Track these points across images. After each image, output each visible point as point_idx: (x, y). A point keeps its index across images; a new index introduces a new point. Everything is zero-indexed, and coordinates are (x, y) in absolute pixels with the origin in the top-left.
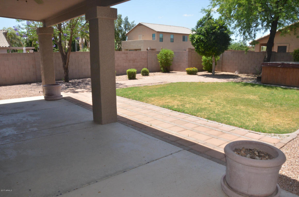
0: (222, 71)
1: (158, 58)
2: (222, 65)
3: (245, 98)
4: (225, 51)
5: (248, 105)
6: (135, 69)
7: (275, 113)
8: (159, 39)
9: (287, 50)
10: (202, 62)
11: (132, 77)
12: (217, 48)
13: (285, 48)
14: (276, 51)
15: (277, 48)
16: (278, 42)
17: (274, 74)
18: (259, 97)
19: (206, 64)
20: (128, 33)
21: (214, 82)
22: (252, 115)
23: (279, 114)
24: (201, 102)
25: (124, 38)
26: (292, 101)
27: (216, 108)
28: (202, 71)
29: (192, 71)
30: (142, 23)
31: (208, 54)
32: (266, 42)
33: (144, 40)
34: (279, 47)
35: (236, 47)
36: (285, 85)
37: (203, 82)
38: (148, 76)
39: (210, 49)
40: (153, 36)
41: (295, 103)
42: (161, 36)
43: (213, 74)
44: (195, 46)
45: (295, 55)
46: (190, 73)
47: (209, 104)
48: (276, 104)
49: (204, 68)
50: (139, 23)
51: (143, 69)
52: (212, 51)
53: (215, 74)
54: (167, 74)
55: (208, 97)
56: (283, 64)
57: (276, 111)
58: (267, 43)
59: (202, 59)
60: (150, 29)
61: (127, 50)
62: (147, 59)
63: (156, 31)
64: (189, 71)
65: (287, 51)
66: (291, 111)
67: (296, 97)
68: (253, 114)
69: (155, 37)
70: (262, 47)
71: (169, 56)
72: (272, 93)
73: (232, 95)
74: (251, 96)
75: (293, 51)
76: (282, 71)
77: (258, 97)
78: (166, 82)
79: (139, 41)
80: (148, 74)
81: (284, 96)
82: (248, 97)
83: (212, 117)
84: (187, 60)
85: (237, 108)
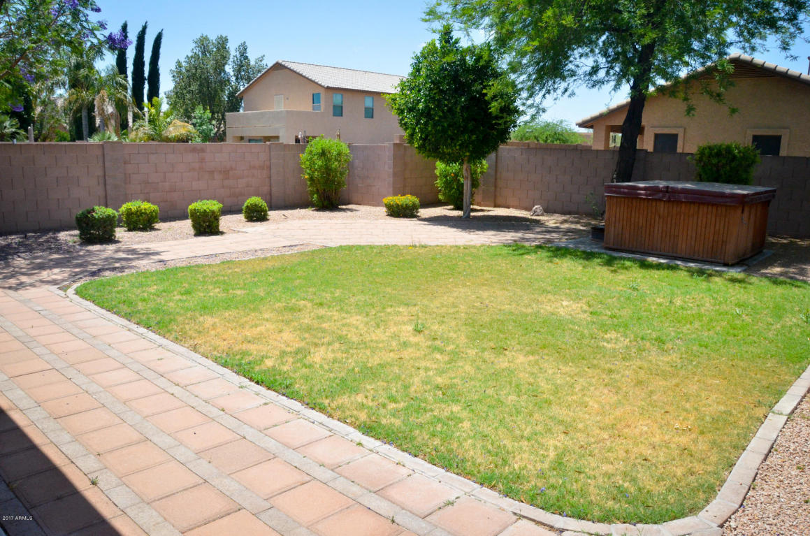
0: (496, 206)
1: (303, 166)
2: (496, 187)
3: (542, 311)
4: (502, 147)
5: (544, 347)
6: (215, 202)
7: (636, 385)
8: (332, 107)
9: (678, 146)
10: (436, 177)
11: (206, 226)
12: (474, 137)
13: (674, 138)
14: (650, 148)
15: (653, 139)
16: (654, 122)
17: (641, 221)
18: (590, 306)
19: (448, 185)
20: (243, 91)
21: (456, 246)
22: (549, 403)
23: (652, 392)
24: (379, 335)
25: (234, 105)
26: (697, 324)
27: (423, 364)
28: (437, 203)
29: (402, 206)
30: (283, 63)
31: (449, 154)
32: (620, 121)
33: (287, 112)
34: (657, 136)
35: (548, 133)
36: (675, 255)
37: (423, 244)
38: (265, 223)
39: (452, 139)
40: (315, 98)
41: (706, 334)
42: (337, 99)
43: (466, 215)
44: (406, 129)
45: (700, 160)
46: (397, 212)
47: (405, 345)
48: (642, 339)
49: (441, 197)
50: (274, 62)
51: (248, 201)
52: (460, 145)
53: (472, 214)
54: (327, 214)
55: (414, 310)
56: (669, 190)
57: (642, 374)
58: (624, 124)
59: (435, 168)
60: (307, 78)
61: (242, 138)
62: (270, 168)
63: (323, 84)
64: (393, 206)
65: (679, 150)
66: (694, 373)
67: (707, 305)
68: (551, 398)
69: (319, 102)
70: (612, 134)
71: (336, 160)
72: (634, 289)
73: (500, 300)
74: (565, 303)
75: (697, 149)
76: (664, 210)
77: (585, 307)
78: (307, 245)
79: (272, 112)
80: (266, 215)
81: (671, 302)
82: (553, 306)
83: (384, 421)
84: (391, 170)
85: (502, 363)
